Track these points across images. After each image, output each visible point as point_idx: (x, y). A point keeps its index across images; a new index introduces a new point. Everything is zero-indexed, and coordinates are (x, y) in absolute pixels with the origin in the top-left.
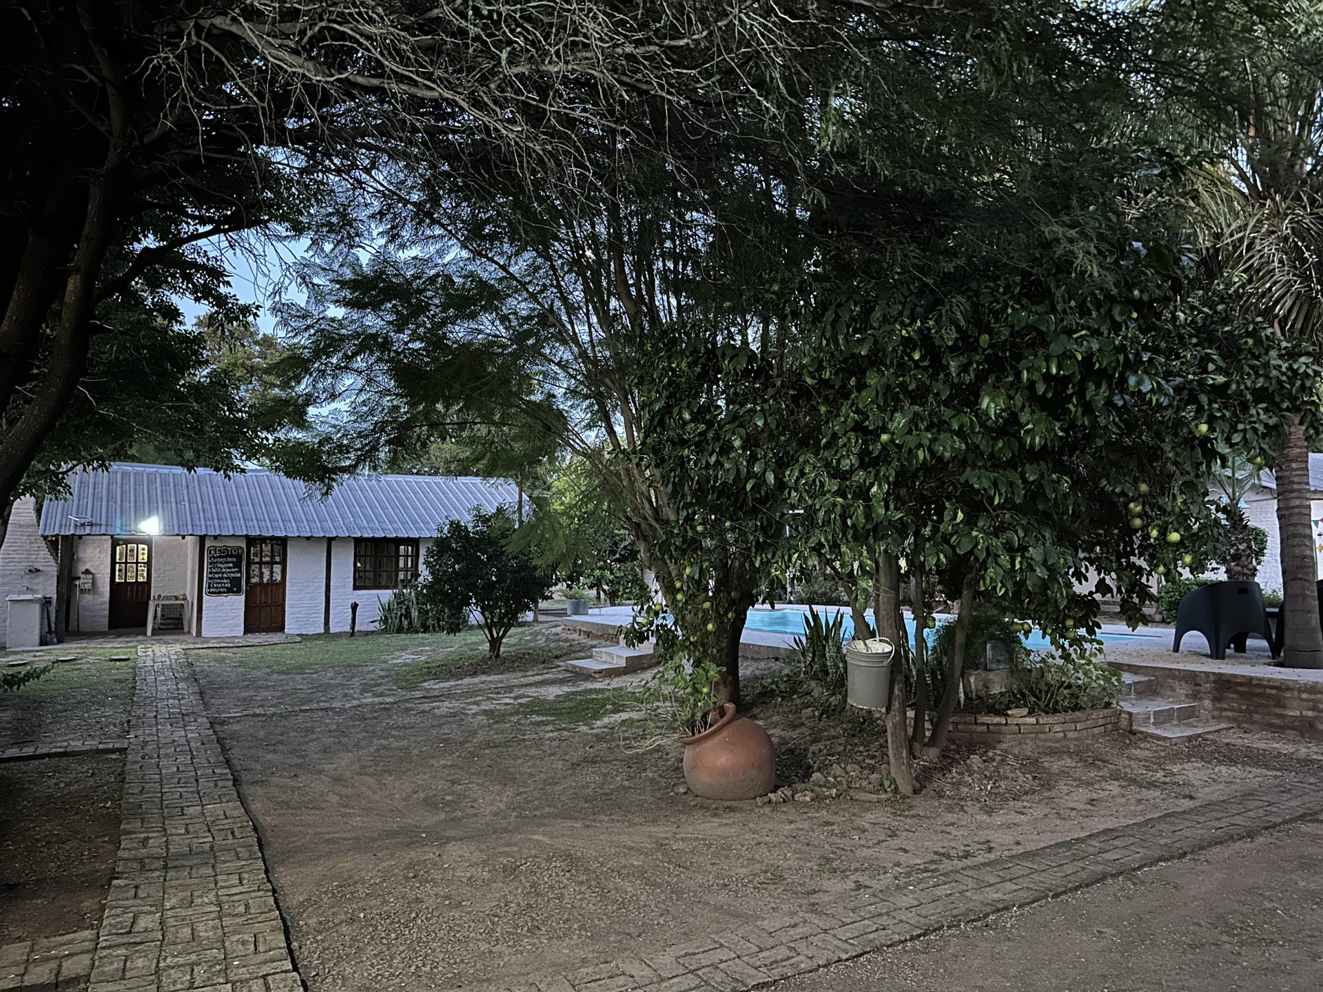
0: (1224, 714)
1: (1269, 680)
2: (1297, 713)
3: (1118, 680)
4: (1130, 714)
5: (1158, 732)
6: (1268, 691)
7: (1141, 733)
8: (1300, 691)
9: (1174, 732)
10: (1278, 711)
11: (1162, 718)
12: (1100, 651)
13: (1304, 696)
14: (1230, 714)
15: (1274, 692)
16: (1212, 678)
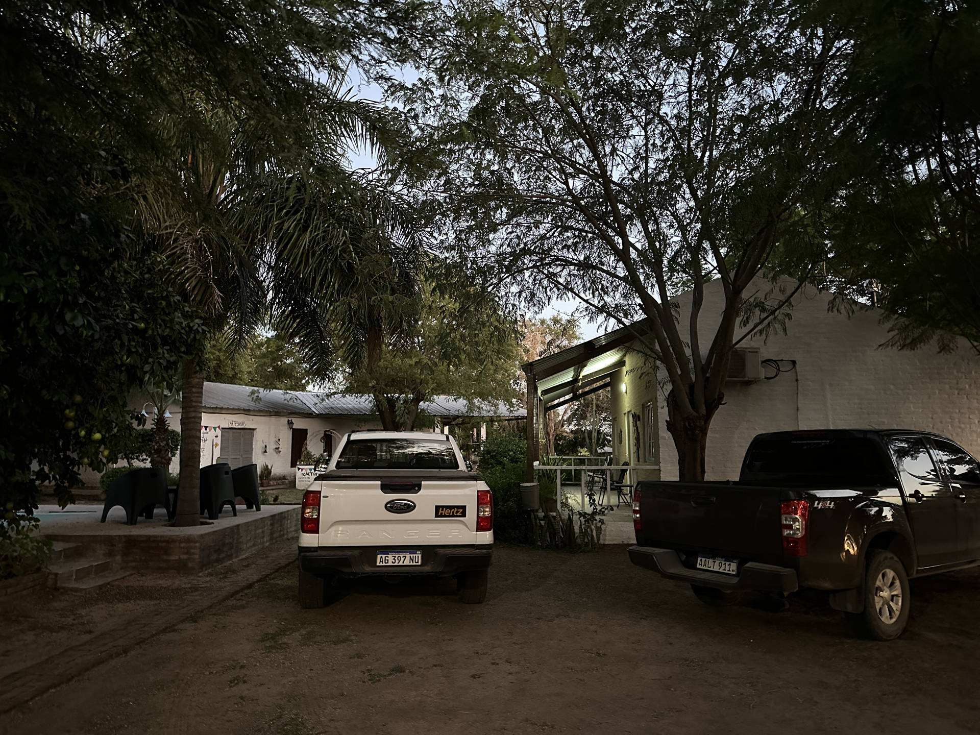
0: (130, 564)
1: (162, 536)
2: (177, 557)
3: (49, 549)
4: (56, 575)
5: (77, 586)
6: (160, 544)
7: (63, 588)
8: (180, 542)
9: (89, 584)
10: (165, 557)
11: (81, 574)
12: (36, 526)
13: (182, 545)
14: (134, 564)
15: (164, 544)
16: (124, 540)
